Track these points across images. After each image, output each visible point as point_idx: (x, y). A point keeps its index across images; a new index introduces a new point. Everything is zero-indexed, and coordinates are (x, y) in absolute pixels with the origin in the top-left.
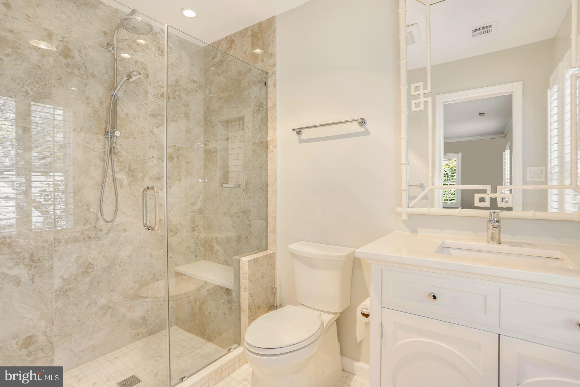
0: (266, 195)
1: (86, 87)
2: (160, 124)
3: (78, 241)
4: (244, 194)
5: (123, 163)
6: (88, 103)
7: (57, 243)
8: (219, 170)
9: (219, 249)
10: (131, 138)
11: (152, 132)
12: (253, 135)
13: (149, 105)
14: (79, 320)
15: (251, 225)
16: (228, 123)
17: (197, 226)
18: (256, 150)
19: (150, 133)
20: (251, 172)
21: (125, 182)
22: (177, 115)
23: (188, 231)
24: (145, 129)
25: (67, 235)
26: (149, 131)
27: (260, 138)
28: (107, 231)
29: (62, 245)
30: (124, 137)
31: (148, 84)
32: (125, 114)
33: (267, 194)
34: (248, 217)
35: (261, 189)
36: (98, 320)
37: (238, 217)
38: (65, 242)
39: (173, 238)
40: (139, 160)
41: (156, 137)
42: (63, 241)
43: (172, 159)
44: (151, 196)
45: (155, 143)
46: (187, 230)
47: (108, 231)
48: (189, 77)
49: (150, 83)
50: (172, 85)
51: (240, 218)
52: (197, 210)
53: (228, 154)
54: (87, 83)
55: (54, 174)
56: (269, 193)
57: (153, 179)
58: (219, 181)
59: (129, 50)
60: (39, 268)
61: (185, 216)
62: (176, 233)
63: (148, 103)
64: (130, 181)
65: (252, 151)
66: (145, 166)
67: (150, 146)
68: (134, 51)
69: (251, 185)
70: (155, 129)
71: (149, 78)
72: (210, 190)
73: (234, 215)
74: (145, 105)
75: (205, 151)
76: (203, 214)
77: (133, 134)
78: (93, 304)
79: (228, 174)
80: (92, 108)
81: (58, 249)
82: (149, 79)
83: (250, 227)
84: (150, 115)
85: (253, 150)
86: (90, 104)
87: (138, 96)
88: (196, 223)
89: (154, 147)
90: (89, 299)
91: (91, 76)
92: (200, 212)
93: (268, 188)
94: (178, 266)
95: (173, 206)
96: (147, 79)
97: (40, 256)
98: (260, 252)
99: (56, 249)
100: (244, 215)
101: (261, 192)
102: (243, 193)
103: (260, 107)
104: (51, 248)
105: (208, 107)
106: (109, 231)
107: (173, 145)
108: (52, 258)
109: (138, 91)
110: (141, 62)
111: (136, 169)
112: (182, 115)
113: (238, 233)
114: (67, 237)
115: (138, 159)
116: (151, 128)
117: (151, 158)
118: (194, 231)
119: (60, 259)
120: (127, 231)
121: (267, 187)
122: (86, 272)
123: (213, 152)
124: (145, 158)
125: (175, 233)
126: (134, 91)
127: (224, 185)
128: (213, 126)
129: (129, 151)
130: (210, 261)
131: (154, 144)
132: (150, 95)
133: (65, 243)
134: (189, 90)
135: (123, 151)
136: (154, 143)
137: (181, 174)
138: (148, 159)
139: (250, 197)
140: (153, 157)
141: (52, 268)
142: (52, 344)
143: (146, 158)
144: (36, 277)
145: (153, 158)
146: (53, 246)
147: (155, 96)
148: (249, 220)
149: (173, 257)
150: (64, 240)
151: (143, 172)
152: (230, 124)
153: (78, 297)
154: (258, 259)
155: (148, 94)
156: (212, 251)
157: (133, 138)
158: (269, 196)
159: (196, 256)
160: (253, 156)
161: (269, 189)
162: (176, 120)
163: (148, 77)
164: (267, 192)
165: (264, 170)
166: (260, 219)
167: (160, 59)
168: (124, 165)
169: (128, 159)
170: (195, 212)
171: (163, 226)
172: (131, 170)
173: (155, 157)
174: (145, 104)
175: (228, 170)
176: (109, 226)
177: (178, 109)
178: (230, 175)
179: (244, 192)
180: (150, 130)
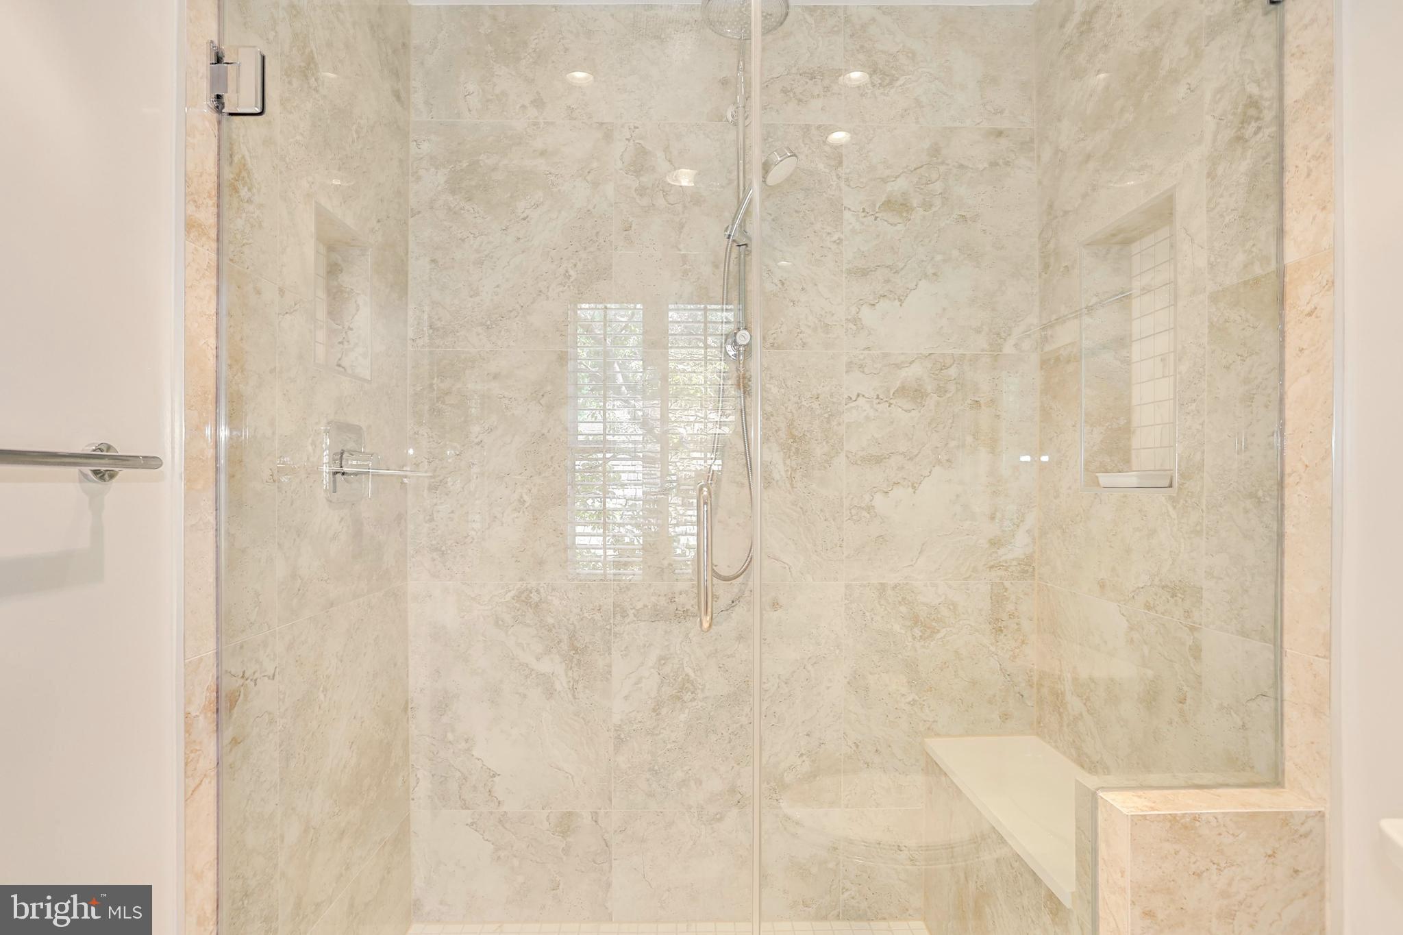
0: (1275, 527)
1: (681, 232)
2: (881, 292)
3: (661, 618)
4: (1174, 516)
5: (772, 419)
6: (685, 273)
7: (619, 617)
8: (1086, 422)
9: (1081, 714)
10: (795, 347)
11: (855, 321)
12: (1212, 259)
13: (847, 243)
14: (662, 812)
15: (1201, 650)
16: (1127, 242)
17: (1011, 616)
18: (1226, 321)
19: (851, 325)
20: (1202, 424)
21: (779, 471)
22: (939, 258)
23: (977, 631)
24: (833, 315)
25: (639, 601)
26: (847, 319)
27: (1245, 266)
28: (730, 602)
29: (629, 623)
30: (776, 345)
31: (843, 184)
32: (778, 283)
33: (1281, 521)
34: (1188, 613)
35: (1252, 495)
36: (703, 826)
37: (1148, 607)
38: (635, 616)
39: (923, 647)
40: (818, 407)
41: (870, 334)
42: (631, 612)
43: (922, 397)
44: (854, 511)
45: (864, 352)
46: (973, 624)
47: (733, 602)
48: (978, 126)
49: (847, 180)
50: (919, 165)
51: (1156, 612)
52: (1015, 563)
53: (1127, 361)
54: (684, 220)
55: (604, 455)
56: (1289, 513)
57: (859, 462)
58: (1086, 464)
59: (786, 103)
60: (584, 668)
61: (966, 579)
62: (935, 631)
63: (842, 240)
64: (791, 467)
65: (1206, 331)
66: (834, 423)
67: (851, 362)
68: (800, 100)
69: (1202, 478)
70: (866, 314)
71: (845, 164)
72: (1055, 498)
73: (1133, 597)
74: (834, 247)
75: (1044, 363)
76: (1037, 576)
77: (801, 336)
78: (692, 783)
79: (1129, 439)
80: (694, 282)
81: (621, 632)
82: (844, 167)
83: (1197, 658)
84: (849, 272)
85: (1211, 326)
86: (690, 274)
87: (812, 224)
88: (1010, 607)
89: (861, 366)
90: (686, 768)
91: (692, 203)
92: (1027, 568)
93: (1287, 492)
94: (938, 735)
95: (923, 544)
96: (839, 169)
97: (587, 640)
98: (1227, 786)
99: (617, 629)
100: (1172, 601)
101: (1246, 511)
102: (1170, 509)
103: (1245, 121)
104: (608, 627)
105: (1051, 206)
106: (735, 603)
107: (926, 352)
108: (610, 649)
109: (812, 211)
110: (819, 127)
111: (808, 435)
112: (955, 253)
113: (1150, 673)
114: (639, 605)
115: (815, 405)
116: (854, 310)
117: (854, 399)
118: (1001, 631)
119: (626, 655)
120: (781, 607)
121: (1281, 485)
122: (679, 698)
123: (1068, 362)
124: (835, 400)
125: (929, 631)
126: (802, 214)
127: (1104, 479)
128: (1066, 266)
129: (789, 383)
130: (1053, 744)
131: (862, 357)
132: (847, 215)
133: (635, 619)
134: (981, 167)
135: (772, 386)
136: (862, 354)
137: (953, 444)
138: (844, 402)
139: (1198, 528)
140: (858, 395)
141: (610, 672)
142: (607, 846)
143: (838, 399)
144: (580, 687)
145: (860, 399)
146: (612, 621)
147: (863, 214)
148: (1192, 629)
149: (920, 704)
150: (634, 611)
151: (827, 442)
152: (1135, 248)
153: (660, 755)
154: (1195, 819)
155: (841, 212)
156: (1060, 714)
157: (800, 347)
158: (1289, 529)
159: (1005, 717)
160: (1213, 352)
161: (1295, 497)
162: (934, 274)
163: (840, 163)
164: (1280, 509)
165: (1266, 406)
166: (1244, 633)
167: (876, 98)
168: (775, 425)
169: (786, 405)
170: (1006, 570)
171: (889, 603)
172: (794, 437)
173: (867, 396)
174: (835, 242)
175: (1129, 422)
176: (736, 590)
177: (939, 237)
178: (1136, 442)
179: (1174, 508)
180: (849, 317)
